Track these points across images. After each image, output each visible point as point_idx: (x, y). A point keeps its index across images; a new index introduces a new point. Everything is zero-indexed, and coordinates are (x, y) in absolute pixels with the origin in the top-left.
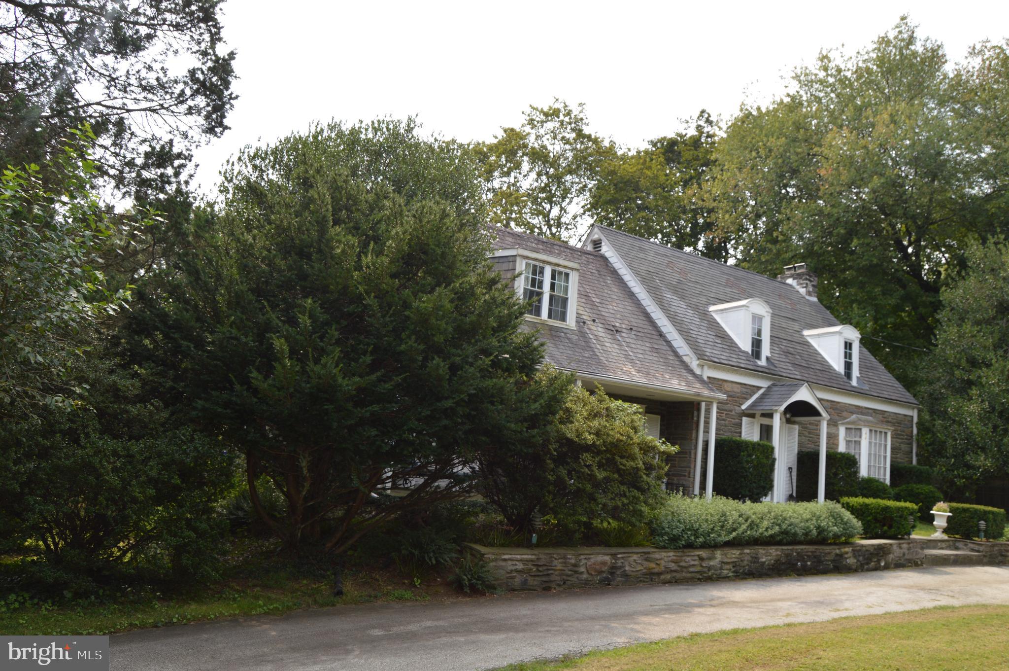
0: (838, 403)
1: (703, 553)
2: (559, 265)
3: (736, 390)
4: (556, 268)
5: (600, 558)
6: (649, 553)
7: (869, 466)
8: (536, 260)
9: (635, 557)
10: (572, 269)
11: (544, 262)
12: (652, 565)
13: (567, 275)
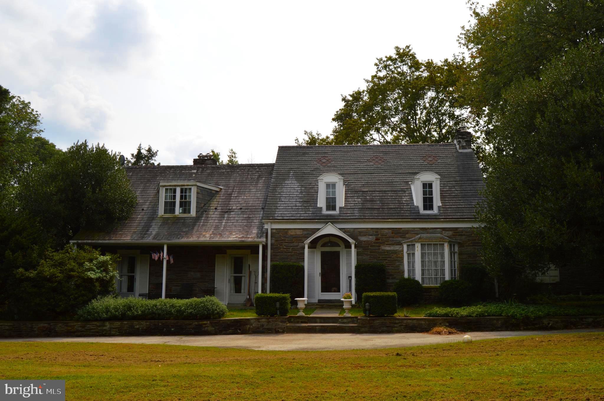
0: (401, 228)
1: (98, 324)
2: (184, 186)
3: (298, 233)
4: (183, 187)
5: (42, 325)
6: (68, 323)
7: (423, 270)
8: (170, 186)
9: (60, 325)
10: (192, 185)
11: (175, 186)
12: (70, 328)
13: (190, 189)
